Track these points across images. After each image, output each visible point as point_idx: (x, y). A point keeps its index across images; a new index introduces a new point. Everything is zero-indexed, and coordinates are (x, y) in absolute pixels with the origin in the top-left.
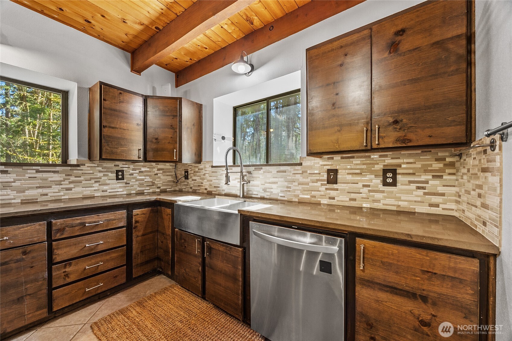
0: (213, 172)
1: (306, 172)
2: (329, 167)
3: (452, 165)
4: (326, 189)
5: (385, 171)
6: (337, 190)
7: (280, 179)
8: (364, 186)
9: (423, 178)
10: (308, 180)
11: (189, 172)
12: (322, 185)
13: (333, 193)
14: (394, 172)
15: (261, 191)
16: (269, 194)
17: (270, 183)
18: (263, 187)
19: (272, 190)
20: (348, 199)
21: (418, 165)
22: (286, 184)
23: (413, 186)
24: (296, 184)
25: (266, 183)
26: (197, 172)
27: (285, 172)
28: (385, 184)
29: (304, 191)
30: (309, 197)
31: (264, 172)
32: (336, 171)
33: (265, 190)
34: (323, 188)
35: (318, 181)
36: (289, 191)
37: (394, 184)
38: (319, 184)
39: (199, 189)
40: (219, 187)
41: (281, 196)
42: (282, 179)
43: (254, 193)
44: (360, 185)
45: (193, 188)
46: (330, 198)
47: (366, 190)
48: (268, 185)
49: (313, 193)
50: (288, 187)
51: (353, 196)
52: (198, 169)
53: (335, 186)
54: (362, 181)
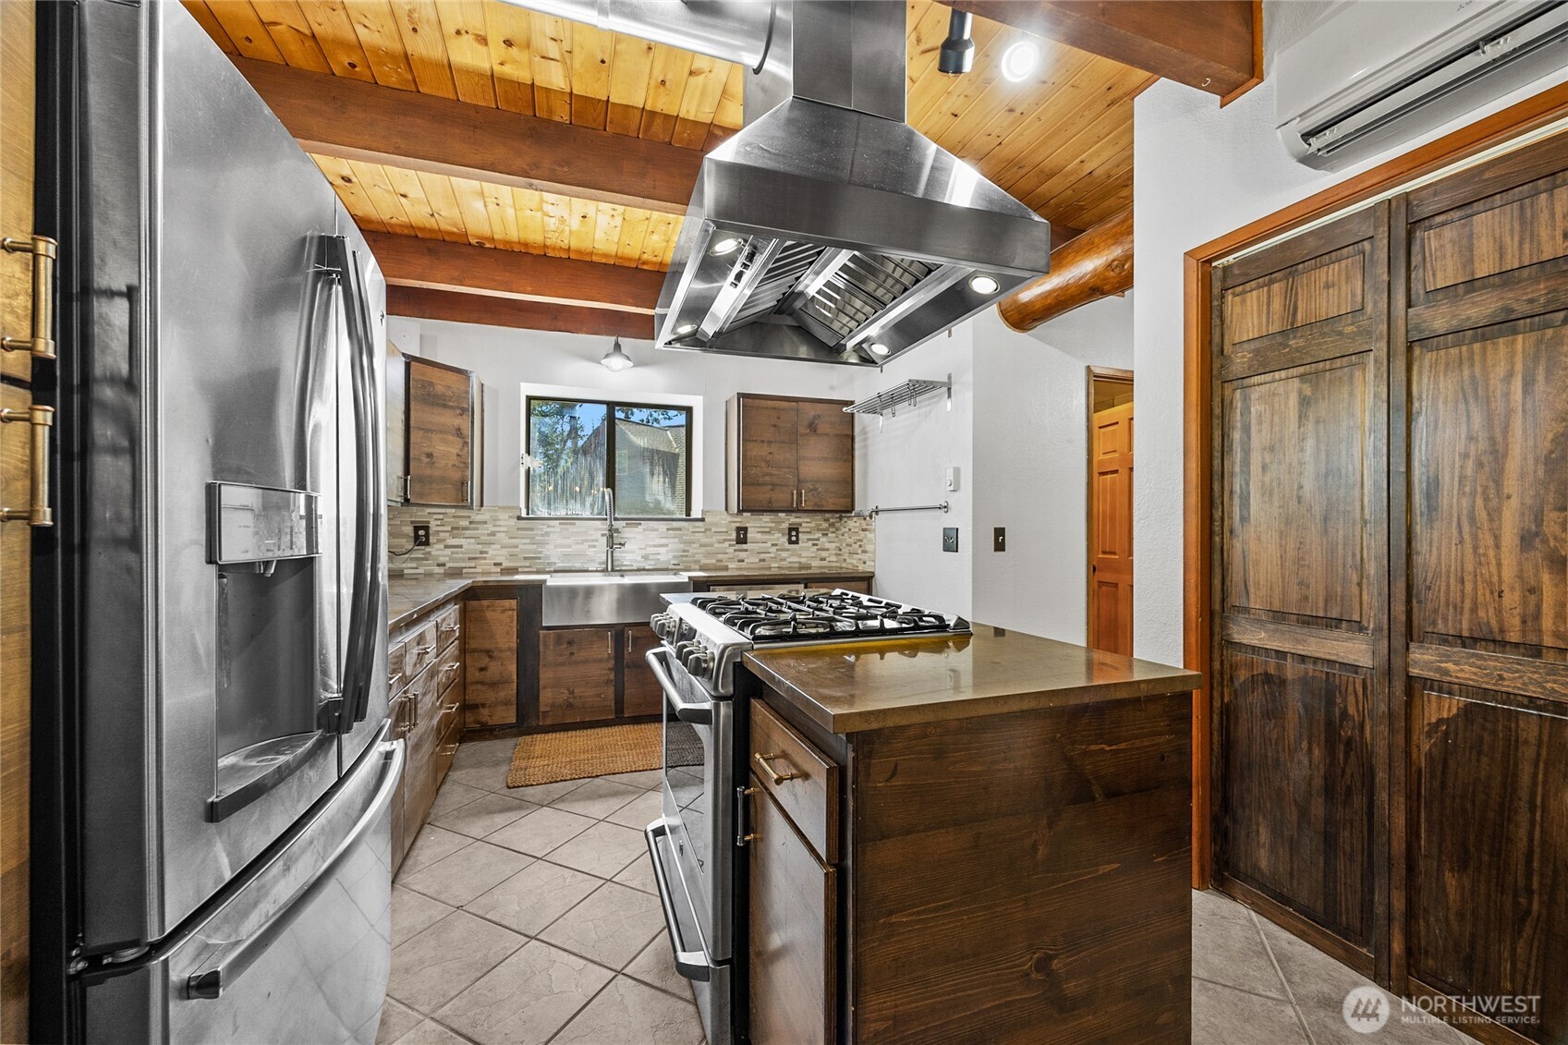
0: (518, 529)
1: (710, 530)
2: (738, 525)
3: (832, 525)
4: (735, 550)
5: (790, 530)
6: (746, 550)
7: (672, 540)
8: (773, 545)
9: (816, 536)
10: (714, 540)
11: (433, 528)
12: (730, 545)
13: (742, 555)
14: (797, 530)
15: (639, 558)
16: (653, 562)
17: (655, 546)
18: (644, 552)
19: (659, 557)
20: (757, 560)
21: (813, 525)
22: (682, 546)
23: (810, 543)
24: (697, 545)
25: (647, 546)
26: (465, 529)
27: (680, 529)
28: (791, 542)
29: (708, 555)
30: (714, 561)
31: (644, 530)
32: (745, 529)
33: (646, 557)
34: (732, 549)
35: (725, 540)
36: (687, 556)
37: (797, 542)
38: (727, 544)
39: (473, 565)
40: (539, 558)
41: (674, 565)
42: (676, 540)
43: (625, 563)
44: (769, 544)
45: (448, 565)
46: (739, 561)
47: (774, 549)
48: (652, 549)
49: (720, 556)
50: (684, 551)
51: (763, 556)
52: (471, 523)
53: (744, 546)
54: (771, 540)
